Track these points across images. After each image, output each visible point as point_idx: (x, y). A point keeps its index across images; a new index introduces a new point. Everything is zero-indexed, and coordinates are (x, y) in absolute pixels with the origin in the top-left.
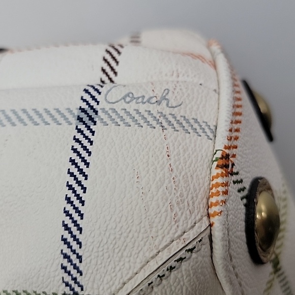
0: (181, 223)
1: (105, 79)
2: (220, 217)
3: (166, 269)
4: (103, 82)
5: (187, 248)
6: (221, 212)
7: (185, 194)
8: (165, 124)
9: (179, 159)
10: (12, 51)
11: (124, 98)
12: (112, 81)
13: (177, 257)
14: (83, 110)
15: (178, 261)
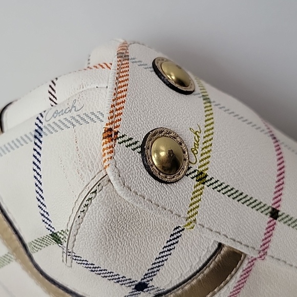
0: (85, 179)
1: (53, 104)
2: (109, 168)
3: (83, 206)
4: (52, 106)
5: (91, 192)
6: (109, 165)
7: (86, 161)
8: (75, 123)
9: (82, 142)
10: (20, 99)
11: (53, 116)
12: (56, 104)
13: (87, 199)
14: (36, 131)
15: (88, 200)
